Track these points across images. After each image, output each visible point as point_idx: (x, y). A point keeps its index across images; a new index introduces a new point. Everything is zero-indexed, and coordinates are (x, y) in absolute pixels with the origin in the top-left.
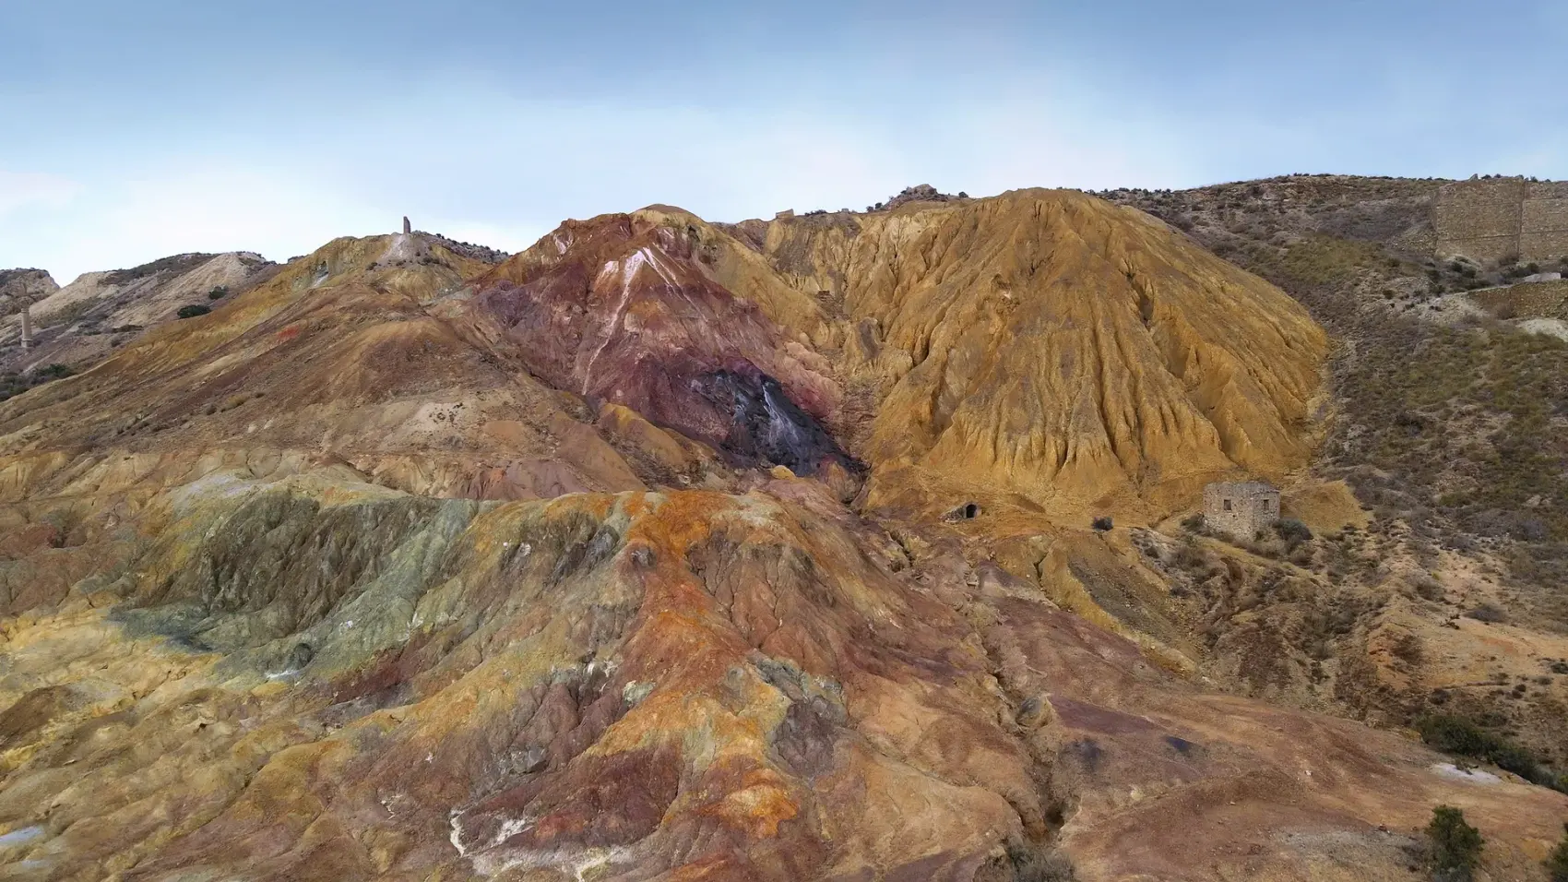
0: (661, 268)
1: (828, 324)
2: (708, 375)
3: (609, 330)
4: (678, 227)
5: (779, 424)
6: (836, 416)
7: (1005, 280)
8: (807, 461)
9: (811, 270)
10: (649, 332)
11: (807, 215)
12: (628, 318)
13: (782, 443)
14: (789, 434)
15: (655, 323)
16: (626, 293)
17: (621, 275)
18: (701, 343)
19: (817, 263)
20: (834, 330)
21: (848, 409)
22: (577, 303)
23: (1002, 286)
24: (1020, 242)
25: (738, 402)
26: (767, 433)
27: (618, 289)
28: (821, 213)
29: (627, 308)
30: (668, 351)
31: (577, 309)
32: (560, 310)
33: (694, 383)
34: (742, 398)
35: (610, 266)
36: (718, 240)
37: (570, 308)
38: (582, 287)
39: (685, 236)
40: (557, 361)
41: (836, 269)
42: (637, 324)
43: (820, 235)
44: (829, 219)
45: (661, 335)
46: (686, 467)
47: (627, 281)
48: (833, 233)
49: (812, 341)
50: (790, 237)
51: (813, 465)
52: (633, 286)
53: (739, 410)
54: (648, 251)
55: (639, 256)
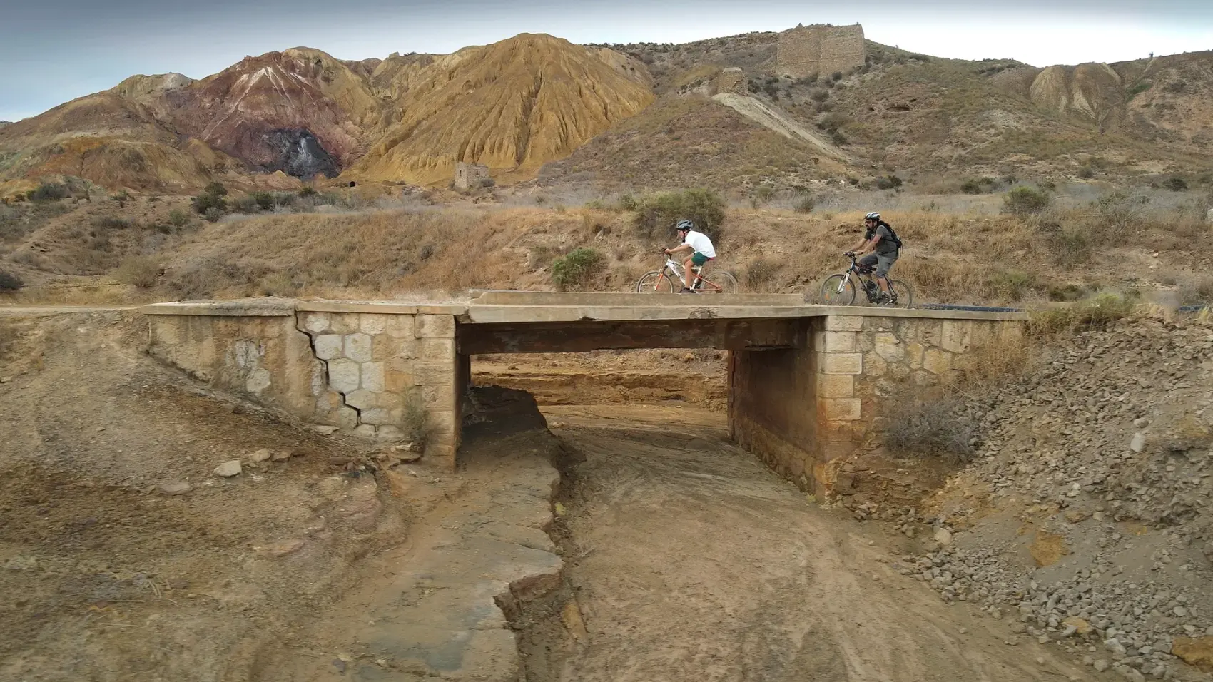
0: (276, 79)
1: (372, 112)
2: (274, 132)
3: (231, 111)
4: (308, 59)
5: (304, 155)
6: (345, 156)
7: (472, 83)
8: (309, 173)
9: (390, 86)
10: (249, 111)
11: (406, 55)
12: (242, 104)
13: (300, 166)
14: (307, 161)
15: (257, 106)
16: (247, 91)
17: (248, 81)
18: (285, 118)
19: (395, 81)
20: (374, 115)
21: (354, 152)
22: (219, 97)
23: (470, 87)
24: (494, 64)
25: (285, 145)
26: (294, 161)
27: (243, 89)
28: (413, 54)
29: (243, 99)
30: (256, 121)
31: (218, 100)
32: (206, 100)
33: (264, 136)
34: (288, 144)
35: (245, 77)
36: (336, 68)
37: (213, 100)
38: (224, 88)
39: (312, 65)
40: (194, 127)
41: (405, 84)
42: (245, 107)
43: (407, 65)
44: (417, 57)
45: (256, 113)
46: (213, 165)
47: (251, 85)
48: (414, 65)
49: (362, 121)
50: (389, 68)
51: (311, 176)
52: (252, 87)
53: (284, 150)
54: (270, 70)
55: (263, 71)
